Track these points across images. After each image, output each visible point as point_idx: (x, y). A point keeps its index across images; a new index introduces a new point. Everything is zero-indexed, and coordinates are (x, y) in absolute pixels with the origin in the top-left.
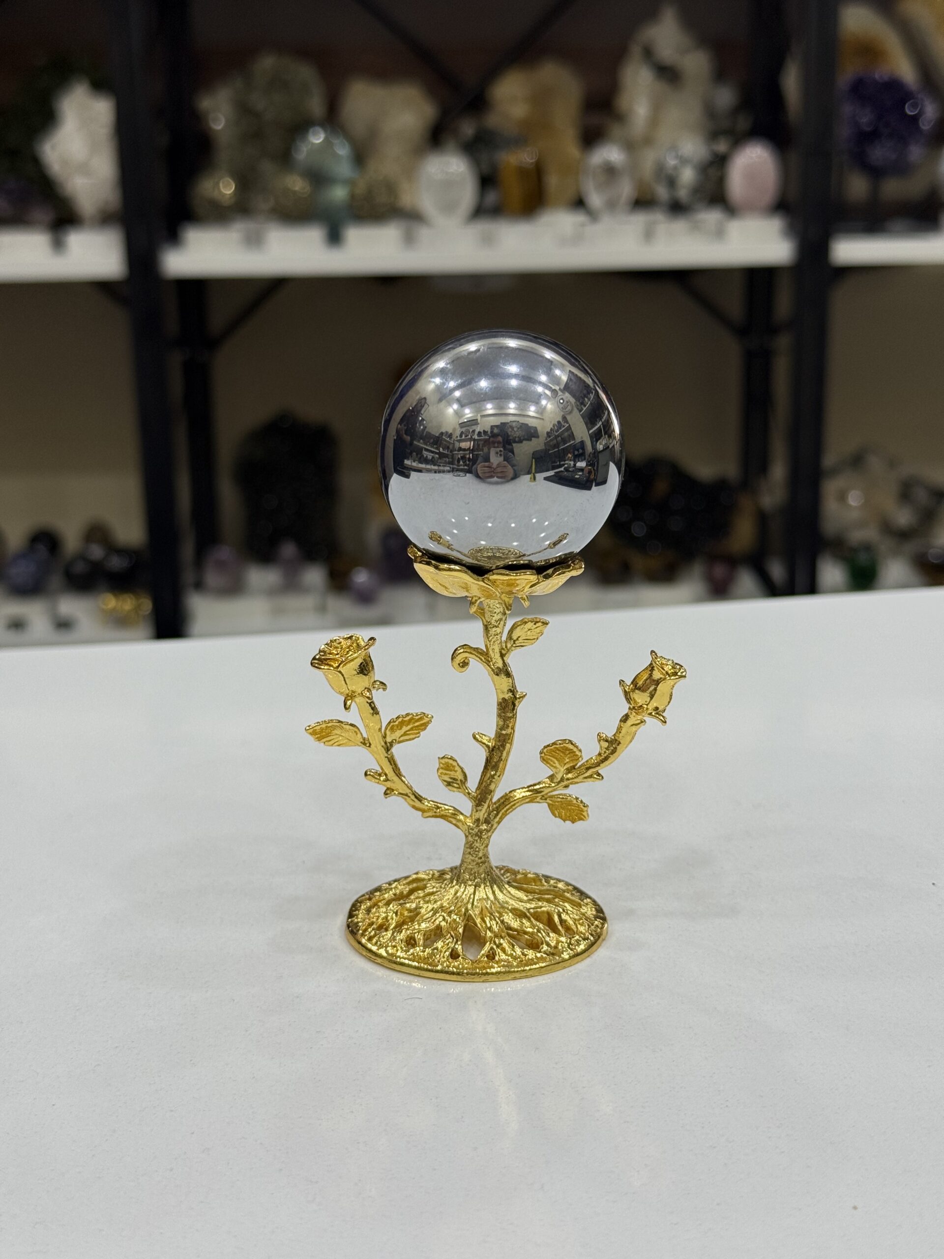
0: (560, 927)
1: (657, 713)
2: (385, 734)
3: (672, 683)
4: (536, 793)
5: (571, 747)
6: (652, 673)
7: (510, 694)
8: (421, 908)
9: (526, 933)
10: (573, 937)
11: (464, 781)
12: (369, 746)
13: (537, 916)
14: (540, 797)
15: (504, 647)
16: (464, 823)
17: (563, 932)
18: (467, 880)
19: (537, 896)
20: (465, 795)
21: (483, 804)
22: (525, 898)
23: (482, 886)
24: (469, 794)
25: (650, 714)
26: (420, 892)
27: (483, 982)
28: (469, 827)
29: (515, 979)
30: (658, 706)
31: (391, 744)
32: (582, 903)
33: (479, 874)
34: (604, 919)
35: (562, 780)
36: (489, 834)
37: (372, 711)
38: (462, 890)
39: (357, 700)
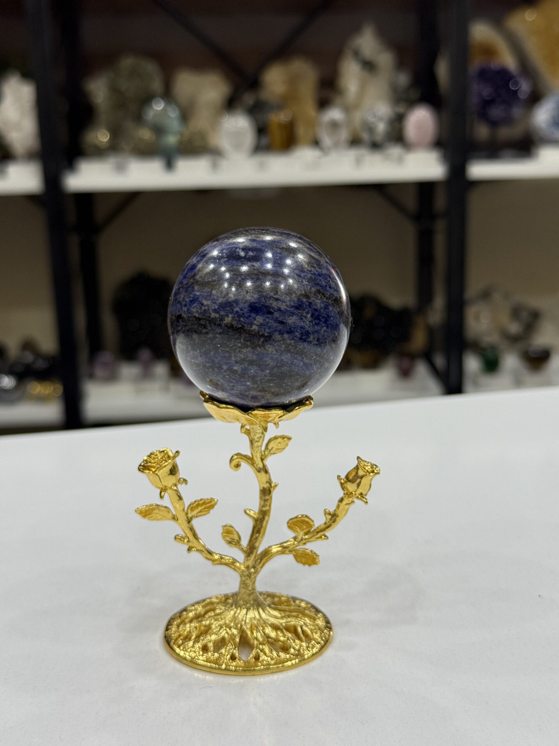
0: (302, 635)
1: (362, 497)
2: (187, 511)
3: (371, 477)
4: (285, 549)
5: (307, 519)
6: (358, 471)
7: (268, 485)
8: (212, 624)
9: (280, 641)
10: (311, 642)
11: (239, 540)
12: (177, 520)
13: (288, 629)
14: (288, 551)
15: (263, 454)
16: (239, 568)
17: (304, 638)
18: (242, 605)
19: (288, 613)
20: (240, 549)
21: (251, 555)
22: (279, 615)
23: (252, 608)
24: (242, 549)
25: (358, 497)
26: (212, 612)
27: (252, 675)
28: (243, 571)
29: (272, 673)
30: (363, 492)
31: (191, 518)
32: (316, 617)
33: (250, 601)
34: (330, 629)
35: (302, 539)
36: (256, 575)
37: (178, 498)
38: (238, 611)
39: (169, 491)
